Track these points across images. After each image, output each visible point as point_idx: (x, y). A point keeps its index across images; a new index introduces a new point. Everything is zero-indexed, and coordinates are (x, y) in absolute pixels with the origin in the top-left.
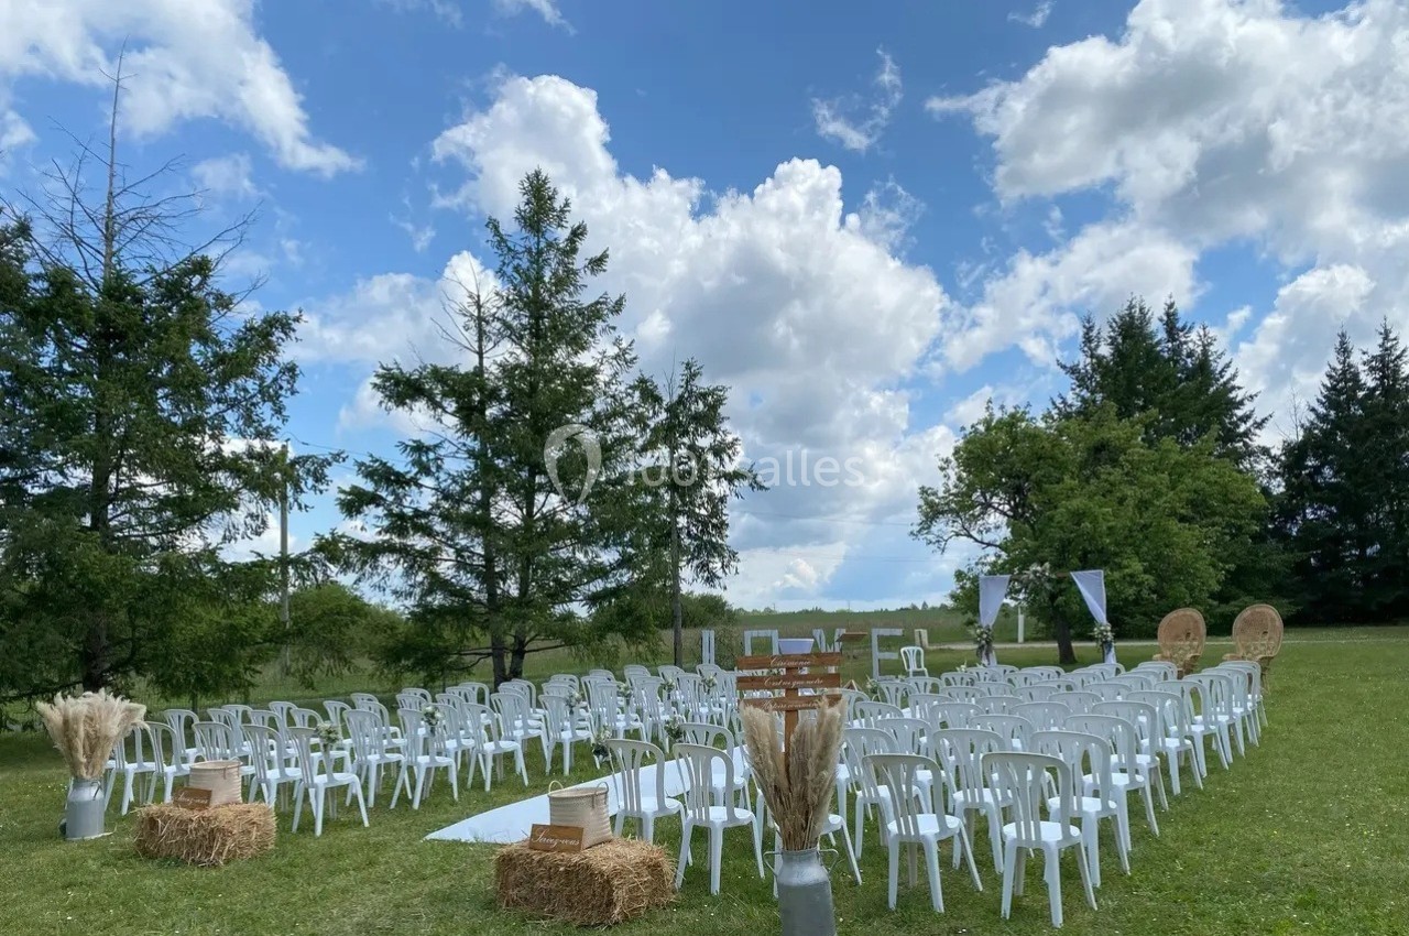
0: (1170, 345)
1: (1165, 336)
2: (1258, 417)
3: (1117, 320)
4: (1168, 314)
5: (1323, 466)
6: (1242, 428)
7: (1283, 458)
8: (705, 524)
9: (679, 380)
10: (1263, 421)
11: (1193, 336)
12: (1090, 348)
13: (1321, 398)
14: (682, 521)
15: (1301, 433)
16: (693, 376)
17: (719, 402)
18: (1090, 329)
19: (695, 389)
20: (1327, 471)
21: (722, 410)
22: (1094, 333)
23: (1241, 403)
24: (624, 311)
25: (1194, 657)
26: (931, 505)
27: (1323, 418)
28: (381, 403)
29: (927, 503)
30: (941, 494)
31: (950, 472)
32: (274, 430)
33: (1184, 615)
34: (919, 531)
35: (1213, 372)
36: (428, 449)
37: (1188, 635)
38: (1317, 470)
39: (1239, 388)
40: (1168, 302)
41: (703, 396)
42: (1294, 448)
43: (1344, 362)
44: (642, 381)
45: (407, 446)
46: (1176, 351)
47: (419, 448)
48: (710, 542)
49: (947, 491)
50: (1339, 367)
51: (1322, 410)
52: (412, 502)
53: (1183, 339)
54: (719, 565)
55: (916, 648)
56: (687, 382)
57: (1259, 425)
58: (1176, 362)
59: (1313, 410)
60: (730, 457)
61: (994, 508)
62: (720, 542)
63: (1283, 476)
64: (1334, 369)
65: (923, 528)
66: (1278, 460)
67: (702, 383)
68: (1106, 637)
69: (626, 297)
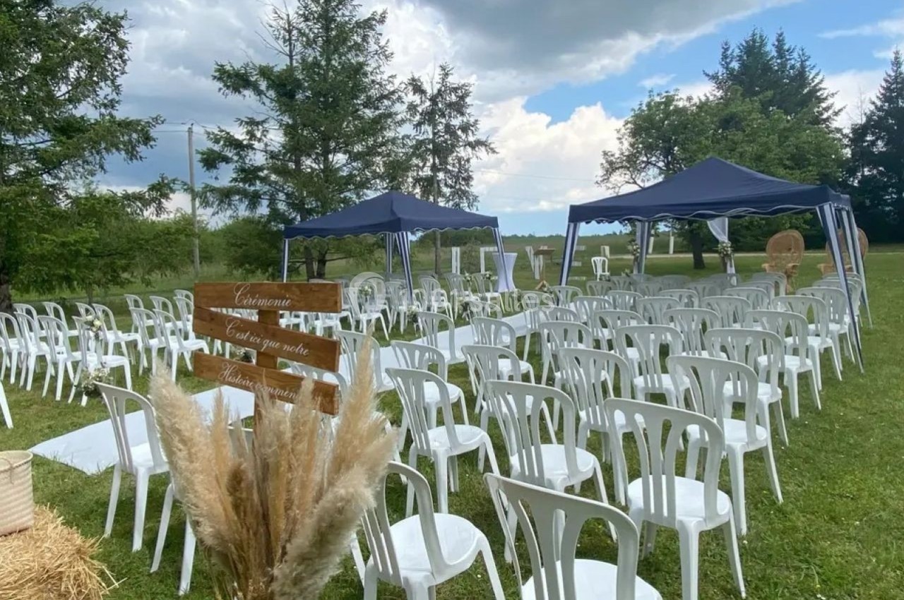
0: (779, 61)
1: (776, 54)
2: (836, 108)
3: (744, 44)
4: (778, 41)
5: (877, 139)
6: (825, 116)
7: (851, 135)
8: (457, 178)
9: (438, 78)
10: (840, 111)
11: (795, 55)
12: (726, 63)
13: (879, 95)
14: (441, 175)
15: (864, 120)
16: (447, 75)
17: (466, 95)
18: (726, 50)
19: (448, 84)
20: (880, 143)
21: (468, 100)
22: (729, 53)
23: (826, 99)
24: (387, 20)
25: (794, 266)
26: (611, 163)
27: (879, 109)
28: (220, 89)
29: (607, 162)
30: (617, 156)
31: (623, 140)
32: (117, 102)
33: (787, 236)
34: (602, 181)
35: (807, 78)
36: (258, 124)
37: (790, 249)
38: (873, 143)
39: (825, 89)
40: (779, 32)
41: (455, 90)
42: (859, 129)
43: (896, 71)
44: (413, 80)
45: (242, 121)
46: (783, 65)
47: (252, 122)
48: (460, 189)
49: (622, 154)
50: (893, 74)
51: (879, 103)
52: (250, 160)
53: (788, 57)
54: (466, 205)
55: (603, 258)
56: (443, 79)
57: (836, 114)
58: (783, 72)
59: (873, 103)
60: (473, 132)
61: (652, 164)
62: (467, 189)
63: (850, 147)
64: (889, 76)
65: (604, 180)
66: (848, 137)
67: (453, 80)
68: (727, 251)
69: (388, 11)
